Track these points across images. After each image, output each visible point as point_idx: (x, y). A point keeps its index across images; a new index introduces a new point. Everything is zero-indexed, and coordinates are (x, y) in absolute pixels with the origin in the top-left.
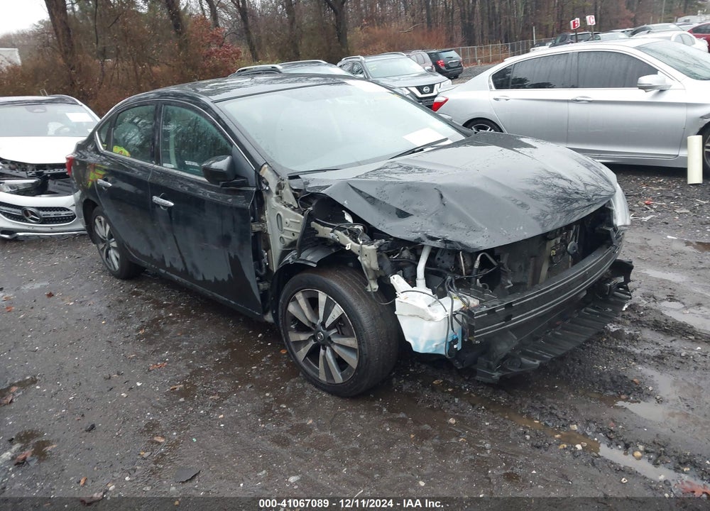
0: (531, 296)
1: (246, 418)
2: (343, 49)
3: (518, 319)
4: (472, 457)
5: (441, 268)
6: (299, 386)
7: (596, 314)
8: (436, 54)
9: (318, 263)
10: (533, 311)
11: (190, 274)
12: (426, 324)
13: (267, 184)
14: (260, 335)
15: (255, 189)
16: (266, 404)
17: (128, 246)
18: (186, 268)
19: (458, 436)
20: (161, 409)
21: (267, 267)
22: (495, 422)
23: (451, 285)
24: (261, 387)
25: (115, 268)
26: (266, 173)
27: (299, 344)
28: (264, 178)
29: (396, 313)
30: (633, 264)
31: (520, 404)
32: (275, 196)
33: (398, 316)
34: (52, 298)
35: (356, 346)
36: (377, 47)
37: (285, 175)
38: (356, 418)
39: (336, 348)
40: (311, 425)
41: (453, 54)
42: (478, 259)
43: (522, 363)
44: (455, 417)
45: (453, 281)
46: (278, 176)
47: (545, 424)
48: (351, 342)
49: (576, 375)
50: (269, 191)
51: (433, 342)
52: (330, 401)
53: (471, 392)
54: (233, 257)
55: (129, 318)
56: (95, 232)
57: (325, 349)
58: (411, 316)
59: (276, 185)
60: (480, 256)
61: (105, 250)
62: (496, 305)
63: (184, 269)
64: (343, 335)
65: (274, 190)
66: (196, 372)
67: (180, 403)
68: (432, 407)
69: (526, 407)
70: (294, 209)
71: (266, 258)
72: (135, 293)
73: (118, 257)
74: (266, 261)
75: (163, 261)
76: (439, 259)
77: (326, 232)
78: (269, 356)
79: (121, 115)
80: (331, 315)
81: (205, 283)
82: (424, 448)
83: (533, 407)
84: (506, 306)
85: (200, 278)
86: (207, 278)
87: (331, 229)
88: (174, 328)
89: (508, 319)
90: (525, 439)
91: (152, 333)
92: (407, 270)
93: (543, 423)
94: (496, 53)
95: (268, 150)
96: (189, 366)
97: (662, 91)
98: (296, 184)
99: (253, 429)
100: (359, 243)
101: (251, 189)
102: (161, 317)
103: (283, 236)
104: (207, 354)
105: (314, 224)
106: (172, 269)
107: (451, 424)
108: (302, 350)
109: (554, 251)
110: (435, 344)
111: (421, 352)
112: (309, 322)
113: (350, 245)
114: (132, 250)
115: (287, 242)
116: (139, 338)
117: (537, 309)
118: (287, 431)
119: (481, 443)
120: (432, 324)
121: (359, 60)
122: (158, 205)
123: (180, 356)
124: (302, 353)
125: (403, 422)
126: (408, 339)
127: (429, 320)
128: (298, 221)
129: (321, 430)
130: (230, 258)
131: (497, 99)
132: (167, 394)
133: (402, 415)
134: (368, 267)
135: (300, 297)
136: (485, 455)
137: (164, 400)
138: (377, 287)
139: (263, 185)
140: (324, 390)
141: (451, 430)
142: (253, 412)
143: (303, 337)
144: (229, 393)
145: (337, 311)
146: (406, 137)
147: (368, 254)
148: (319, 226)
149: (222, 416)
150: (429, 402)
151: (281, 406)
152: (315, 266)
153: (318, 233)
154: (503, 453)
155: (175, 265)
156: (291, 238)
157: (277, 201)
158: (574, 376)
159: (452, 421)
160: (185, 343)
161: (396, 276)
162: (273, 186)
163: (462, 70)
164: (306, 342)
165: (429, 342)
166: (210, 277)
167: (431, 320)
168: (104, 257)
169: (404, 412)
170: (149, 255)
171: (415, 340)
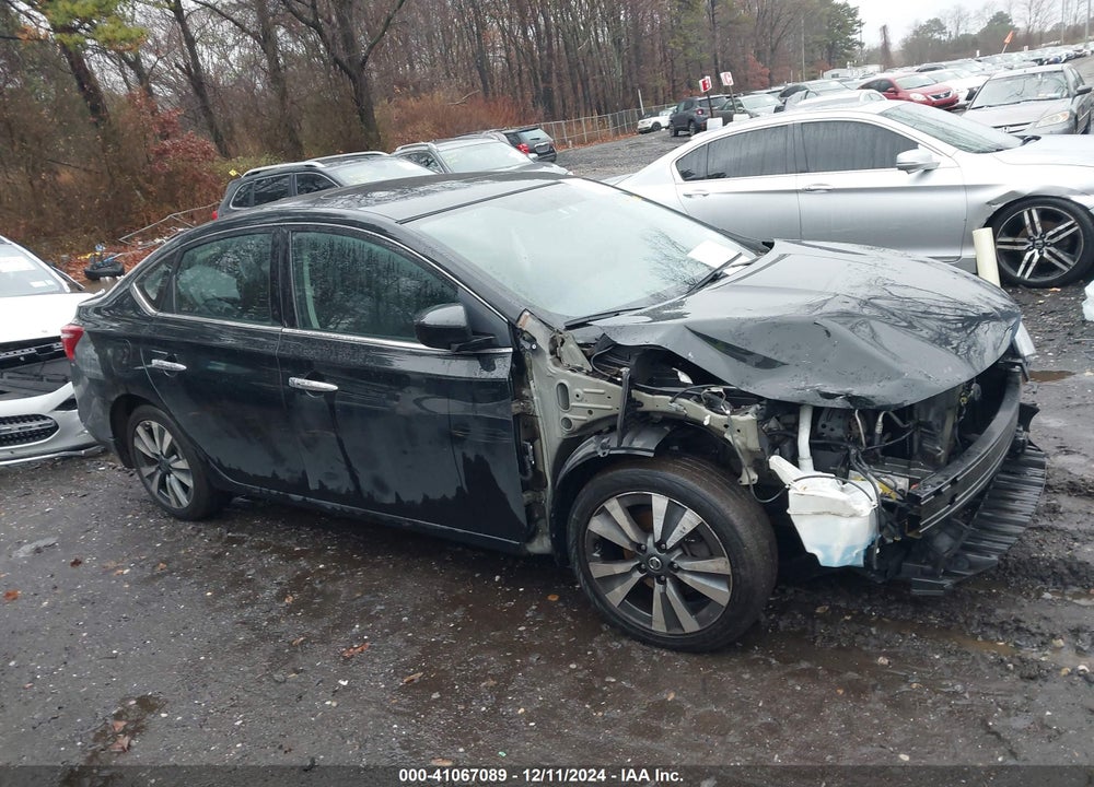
0: (973, 463)
1: (563, 706)
2: (370, 134)
3: (962, 499)
4: (947, 708)
5: (830, 438)
6: (616, 645)
7: (1016, 481)
8: (514, 134)
9: (657, 451)
10: (975, 485)
11: (366, 495)
12: (844, 523)
13: (533, 340)
14: (497, 578)
15: (511, 350)
16: (580, 680)
17: (220, 465)
18: (358, 487)
19: (906, 680)
20: (409, 714)
21: (534, 467)
22: (948, 653)
23: (858, 461)
24: (554, 657)
25: (179, 503)
26: (528, 324)
27: (610, 580)
28: (523, 332)
29: (788, 511)
31: (966, 622)
32: (549, 357)
33: (792, 517)
34: (81, 567)
35: (728, 571)
36: (419, 128)
37: (560, 326)
38: (738, 680)
39: (688, 579)
40: (674, 701)
41: (540, 133)
42: (880, 420)
43: (970, 562)
44: (886, 655)
46: (549, 326)
47: (1015, 644)
48: (720, 565)
49: (1014, 572)
50: (538, 352)
51: (854, 548)
52: (681, 662)
53: (880, 617)
54: (473, 459)
55: (249, 581)
56: (134, 448)
57: (664, 583)
58: (818, 514)
59: (548, 341)
60: (881, 416)
61: (157, 477)
62: (942, 482)
63: (352, 489)
64: (694, 557)
65: (546, 348)
66: (430, 650)
67: (436, 700)
68: (839, 647)
69: (975, 625)
70: (588, 374)
71: (531, 453)
72: (231, 540)
73: (190, 483)
74: (531, 458)
75: (304, 479)
76: (824, 426)
77: (658, 402)
78: (534, 607)
79: (191, 252)
80: (679, 528)
81: (400, 507)
82: (871, 705)
83: (986, 624)
84: (952, 483)
85: (390, 499)
86: (405, 498)
87: (670, 398)
88: (341, 586)
89: (952, 500)
90: (1008, 669)
91: (307, 599)
92: (786, 446)
93: (1010, 645)
94: (593, 129)
95: (519, 290)
96: (411, 642)
97: (927, 171)
98: (581, 335)
99: (587, 720)
100: (724, 414)
101: (504, 350)
102: (307, 573)
103: (568, 415)
104: (430, 619)
105: (636, 394)
106: (323, 492)
107: (882, 665)
108: (618, 590)
109: (965, 399)
110: (856, 551)
111: (834, 566)
112: (632, 543)
113: (708, 417)
114: (229, 471)
115: (576, 425)
116: (291, 609)
117: (978, 481)
118: (644, 716)
119: (947, 686)
120: (855, 522)
121: (426, 148)
122: (302, 391)
123: (383, 628)
124: (617, 595)
125: (812, 674)
126: (809, 549)
127: (851, 516)
128: (602, 391)
129: (698, 705)
130: (466, 460)
131: (689, 196)
132: (404, 690)
133: (804, 665)
134: (743, 448)
135: (614, 507)
136: (963, 702)
137: (405, 701)
138: (756, 477)
139: (523, 342)
140: (663, 647)
141: (888, 674)
142: (569, 695)
143: (619, 568)
144: (509, 673)
145: (689, 520)
147: (742, 429)
148: (644, 394)
149: (522, 710)
150: (831, 639)
151: (607, 680)
152: (652, 455)
153: (642, 405)
154: (988, 694)
155: (331, 485)
156: (585, 418)
157: (555, 364)
158: (1011, 573)
159: (883, 661)
160: (379, 607)
161: (776, 457)
162: (543, 342)
163: (555, 156)
164: (625, 575)
165: (849, 549)
166: (413, 495)
167: (853, 515)
168: (154, 487)
169: (807, 660)
170: (270, 475)
171: (824, 548)
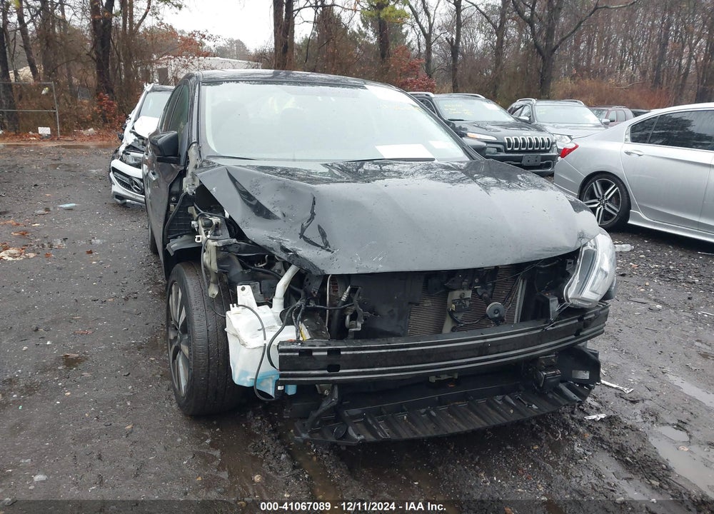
0: (371, 348)
3: (347, 374)
7: (513, 407)
10: (377, 369)
12: (242, 349)
15: (183, 169)
19: (244, 497)
23: (298, 311)
26: (191, 152)
30: (600, 357)
32: (189, 176)
33: (228, 334)
34: (88, 255)
40: (127, 430)
44: (264, 475)
45: (303, 308)
46: (201, 156)
48: (187, 351)
51: (247, 373)
55: (117, 286)
58: (235, 336)
59: (194, 166)
60: (349, 288)
62: (315, 346)
65: (190, 170)
68: (256, 456)
80: (181, 316)
84: (329, 351)
88: (138, 304)
89: (333, 368)
102: (140, 292)
105: (192, 210)
107: (254, 481)
109: (454, 306)
110: (250, 377)
117: (384, 369)
120: (245, 351)
121: (531, 102)
131: (628, 153)
132: (57, 358)
133: (217, 453)
137: (48, 363)
138: (216, 293)
141: (245, 487)
142: (99, 399)
143: (172, 336)
145: (184, 312)
146: (378, 148)
147: (210, 251)
148: (195, 212)
149: (68, 394)
150: (258, 449)
159: (257, 478)
160: (128, 319)
161: (248, 288)
162: (191, 166)
165: (244, 373)
167: (243, 344)
